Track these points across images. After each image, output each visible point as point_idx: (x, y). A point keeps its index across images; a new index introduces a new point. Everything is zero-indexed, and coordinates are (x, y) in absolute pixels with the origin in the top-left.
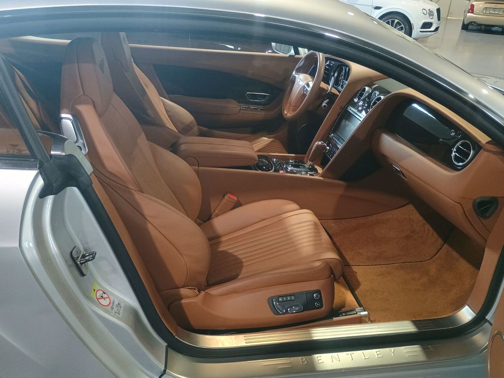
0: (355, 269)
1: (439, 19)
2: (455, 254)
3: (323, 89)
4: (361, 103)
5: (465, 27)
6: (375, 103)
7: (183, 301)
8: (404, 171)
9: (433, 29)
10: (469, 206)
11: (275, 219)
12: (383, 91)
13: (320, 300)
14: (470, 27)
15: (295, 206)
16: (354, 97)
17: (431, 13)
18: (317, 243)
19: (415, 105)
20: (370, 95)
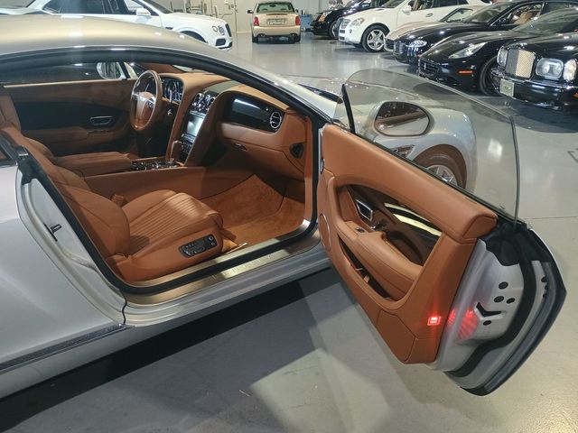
0: (229, 230)
1: (230, 35)
2: (292, 201)
3: (164, 102)
4: (200, 105)
5: (255, 40)
6: (210, 104)
7: (118, 264)
8: (244, 144)
9: (227, 45)
10: (288, 153)
11: (160, 206)
12: (213, 94)
13: (214, 241)
14: (260, 39)
15: (172, 192)
16: (192, 102)
17: (221, 29)
18: (199, 209)
19: (237, 101)
20: (204, 99)
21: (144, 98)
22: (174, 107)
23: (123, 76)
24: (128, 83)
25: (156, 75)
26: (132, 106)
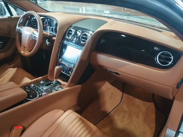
20: (76, 34)
21: (27, 32)
22: (50, 38)
23: (8, 15)
24: (13, 20)
25: (36, 15)
26: (17, 37)
